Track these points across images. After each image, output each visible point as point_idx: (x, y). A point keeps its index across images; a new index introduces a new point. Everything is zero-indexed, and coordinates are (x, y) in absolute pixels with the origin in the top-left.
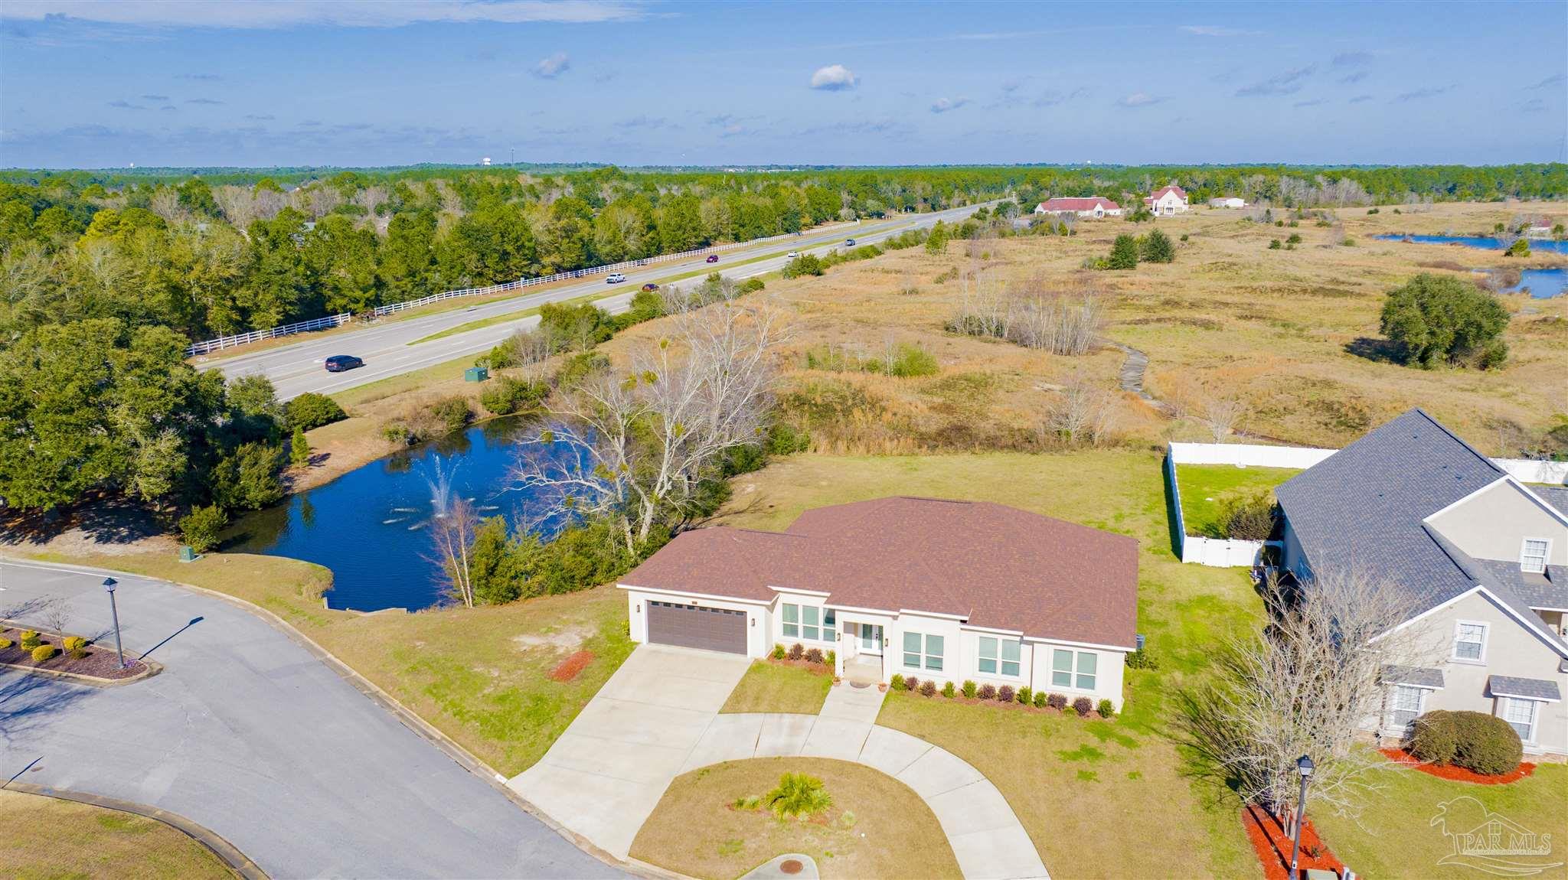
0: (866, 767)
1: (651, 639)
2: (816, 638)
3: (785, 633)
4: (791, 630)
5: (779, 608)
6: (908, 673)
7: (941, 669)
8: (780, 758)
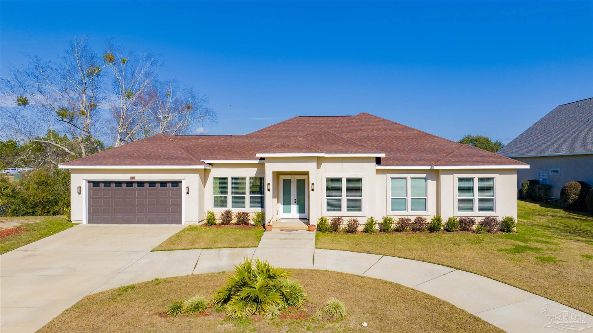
0: (326, 271)
1: (90, 222)
2: (243, 205)
3: (216, 205)
4: (221, 202)
5: (210, 181)
6: (331, 216)
7: (360, 210)
8: (224, 272)
